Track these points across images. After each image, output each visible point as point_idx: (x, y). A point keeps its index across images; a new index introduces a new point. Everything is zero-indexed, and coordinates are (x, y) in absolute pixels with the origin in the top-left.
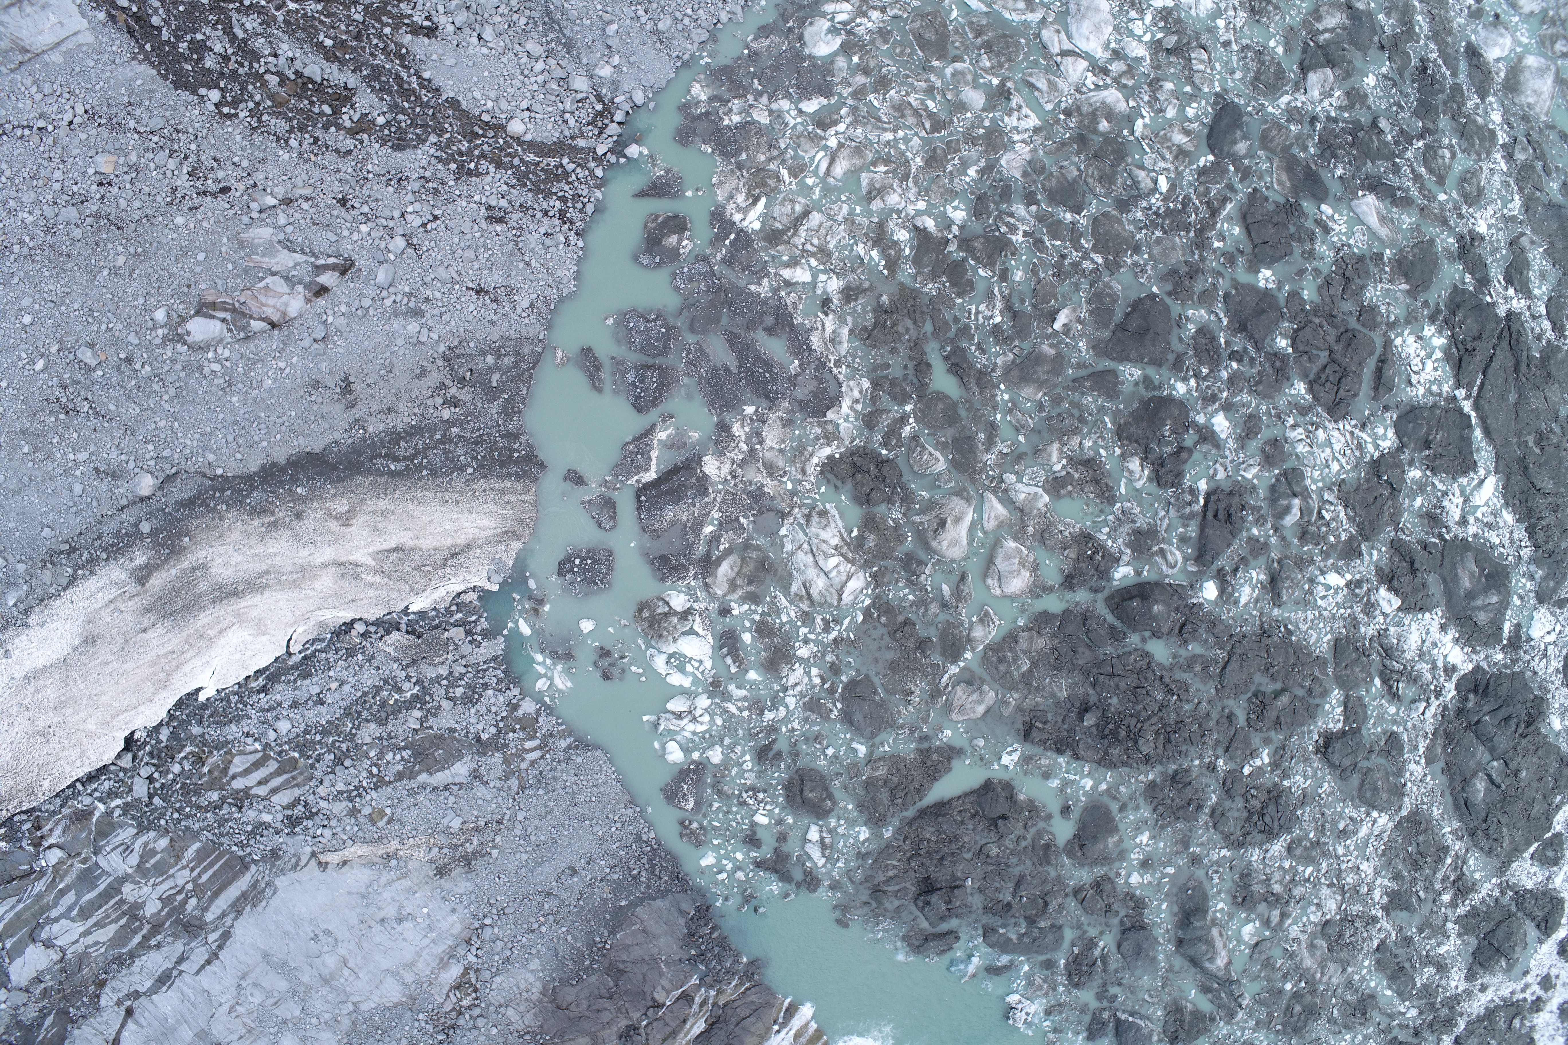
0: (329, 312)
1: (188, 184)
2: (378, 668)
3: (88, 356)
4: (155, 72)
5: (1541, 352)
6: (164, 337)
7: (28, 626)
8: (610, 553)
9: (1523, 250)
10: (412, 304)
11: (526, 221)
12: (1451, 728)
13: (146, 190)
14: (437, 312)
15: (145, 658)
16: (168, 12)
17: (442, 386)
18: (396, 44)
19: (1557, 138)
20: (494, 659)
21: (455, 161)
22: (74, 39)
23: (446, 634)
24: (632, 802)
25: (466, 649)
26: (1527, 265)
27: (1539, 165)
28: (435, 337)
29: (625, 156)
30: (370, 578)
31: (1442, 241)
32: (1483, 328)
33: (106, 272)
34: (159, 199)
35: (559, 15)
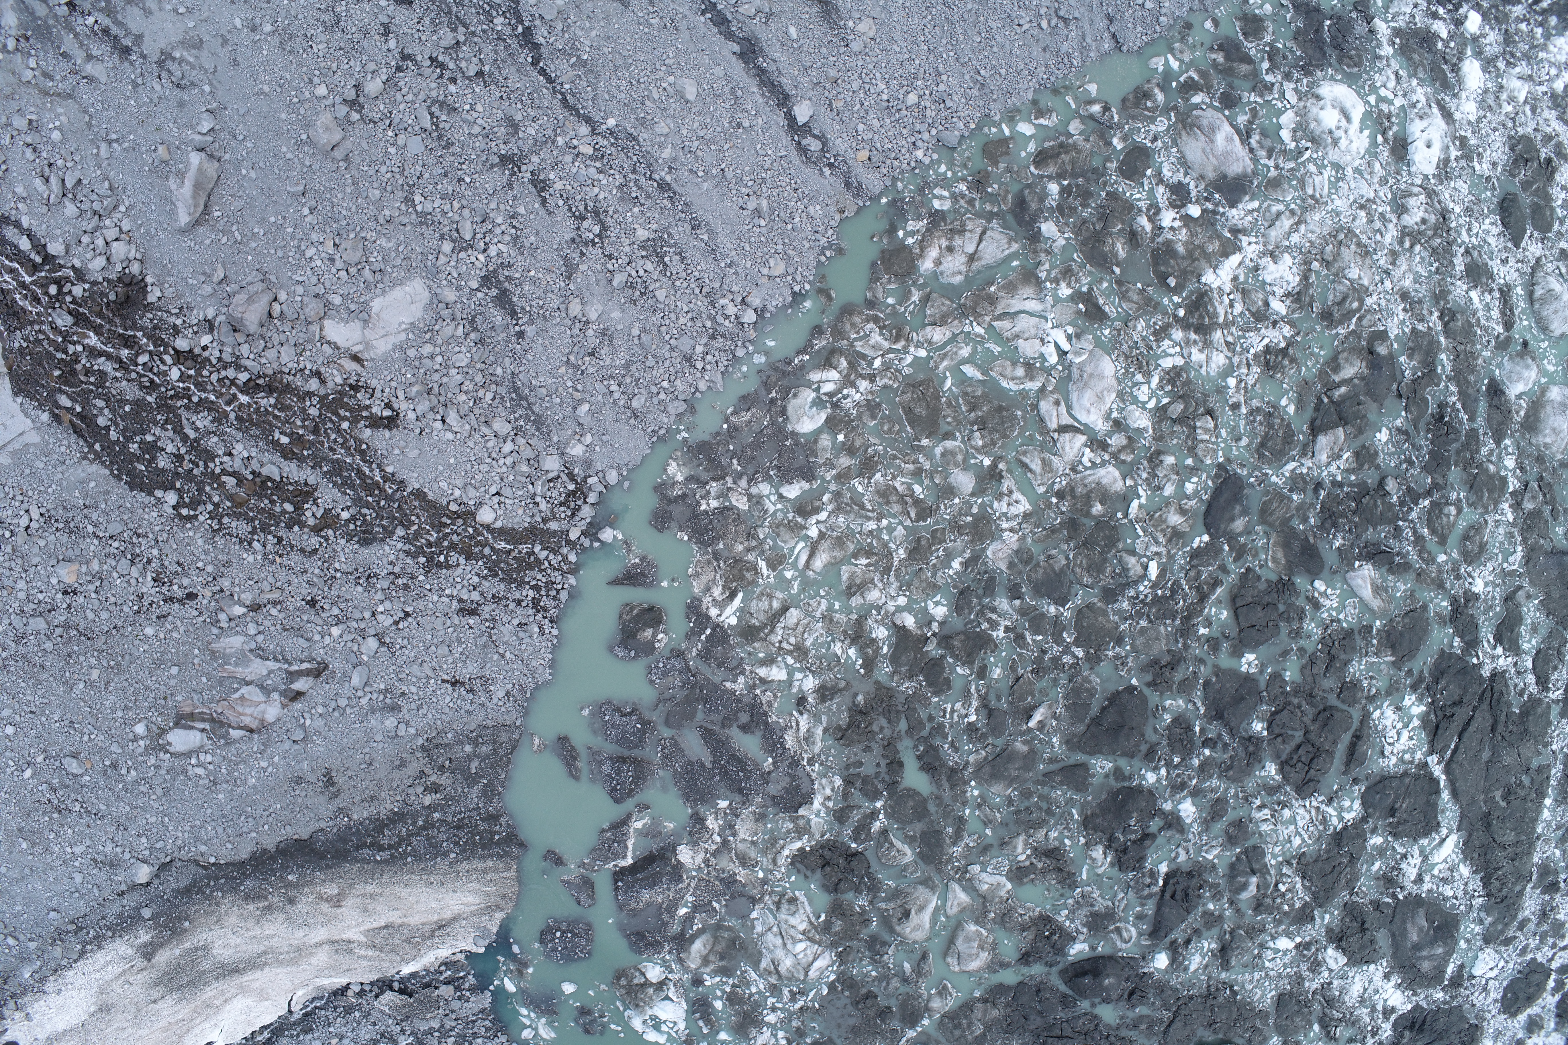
0: (306, 715)
1: (153, 591)
2: (374, 1024)
3: (73, 766)
4: (107, 472)
6: (146, 747)
7: (45, 993)
8: (589, 927)
10: (388, 701)
11: (498, 613)
13: (112, 600)
14: (413, 706)
15: (158, 1025)
16: (113, 411)
17: (422, 775)
18: (355, 439)
20: (482, 1011)
21: (424, 554)
22: (20, 439)
23: (437, 992)
25: (456, 1005)
27: (1548, 511)
28: (412, 731)
29: (599, 540)
30: (362, 952)
31: (1435, 606)
32: (1465, 691)
33: (81, 685)
34: (126, 609)
35: (527, 391)
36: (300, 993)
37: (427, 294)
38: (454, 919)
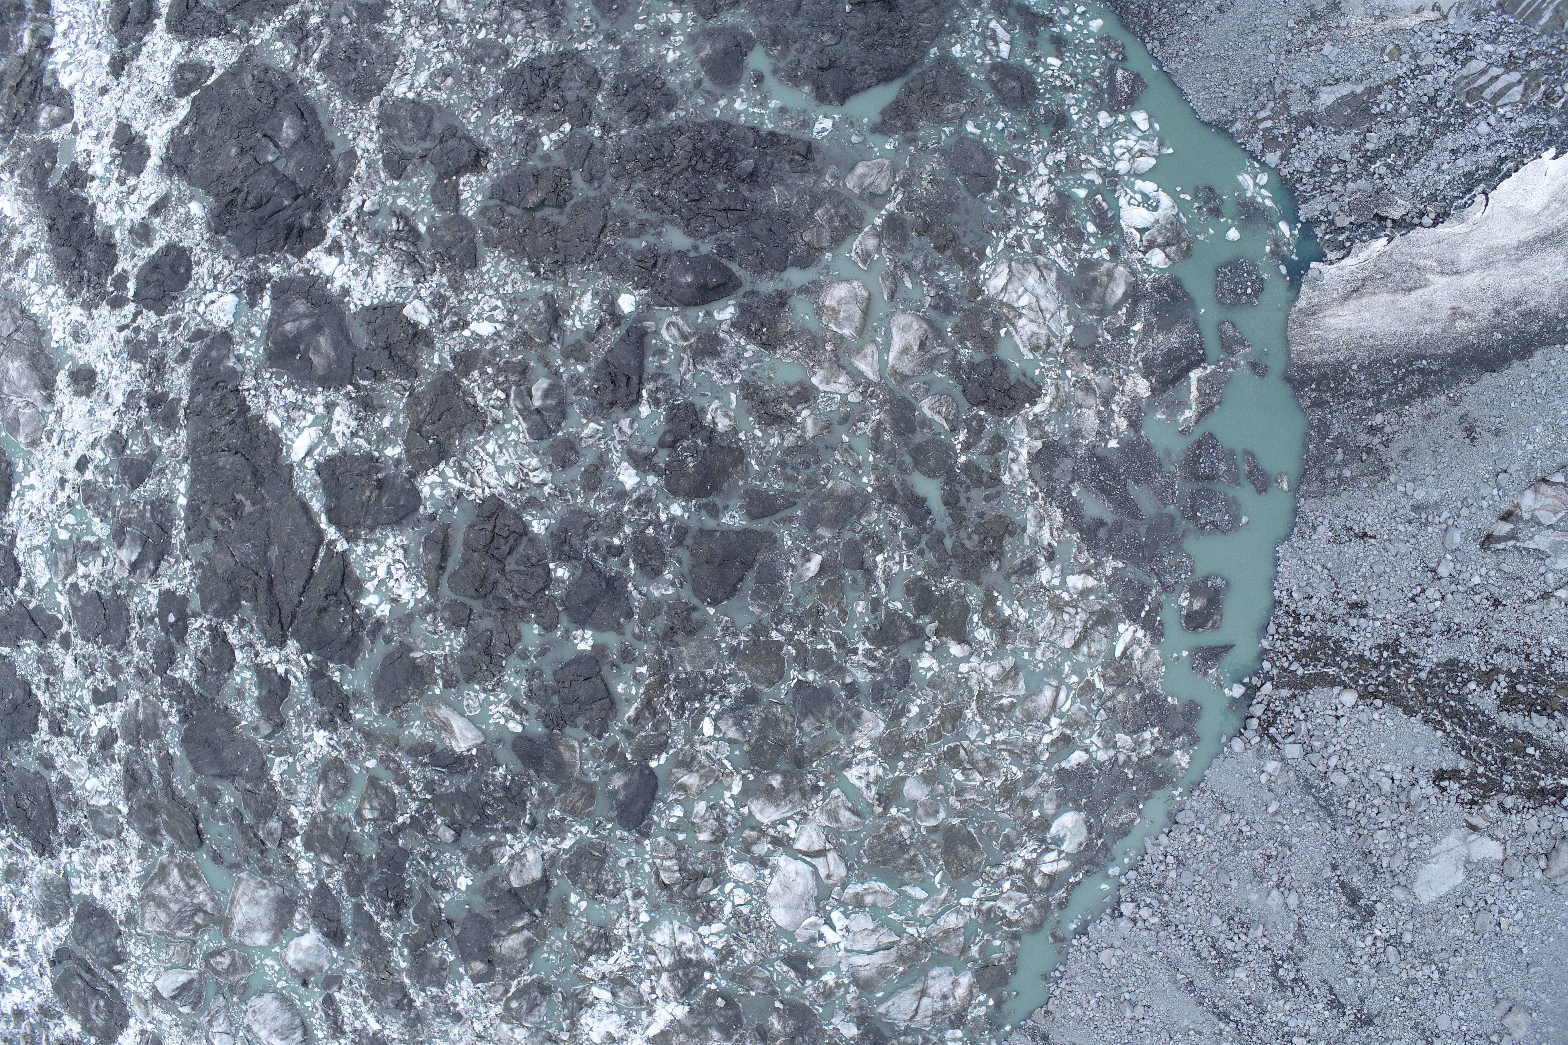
0: (1497, 498)
2: (1408, 185)
5: (240, 606)
8: (1221, 302)
9: (268, 718)
10: (1424, 515)
11: (1330, 608)
12: (328, 189)
14: (1401, 512)
17: (1386, 444)
18: (1472, 759)
19: (225, 855)
20: (1306, 201)
21: (1401, 657)
23: (1352, 220)
24: (1169, 76)
25: (1333, 207)
26: (261, 703)
27: (248, 820)
28: (1400, 488)
29: (1244, 685)
30: (1429, 262)
31: (370, 714)
32: (316, 624)
35: (1321, 814)
36: (1479, 214)
37: (1416, 891)
38: (1346, 299)
